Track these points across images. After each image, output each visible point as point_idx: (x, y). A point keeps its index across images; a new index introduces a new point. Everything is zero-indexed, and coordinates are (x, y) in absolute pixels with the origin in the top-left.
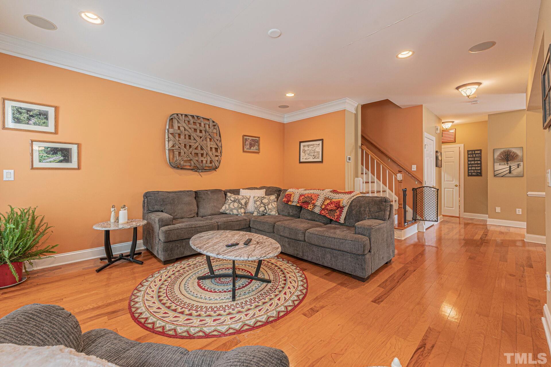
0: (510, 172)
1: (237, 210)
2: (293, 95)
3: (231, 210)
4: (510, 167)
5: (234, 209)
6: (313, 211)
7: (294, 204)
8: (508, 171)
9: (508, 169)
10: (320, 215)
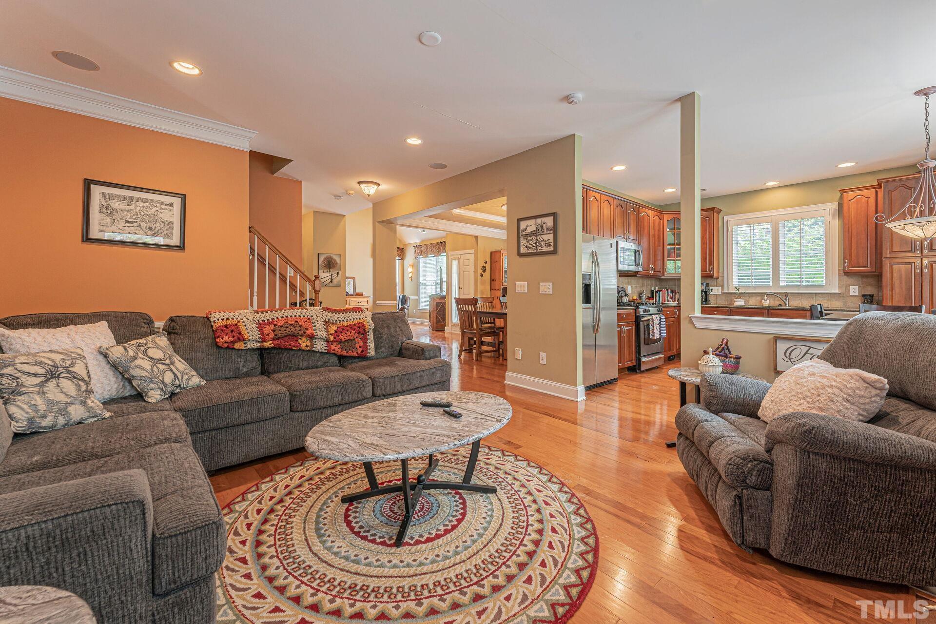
0: (331, 282)
1: (84, 404)
2: (196, 71)
3: (63, 411)
4: (332, 275)
5: (71, 403)
6: (314, 349)
7: (250, 345)
8: (330, 280)
9: (330, 277)
10: (328, 353)
